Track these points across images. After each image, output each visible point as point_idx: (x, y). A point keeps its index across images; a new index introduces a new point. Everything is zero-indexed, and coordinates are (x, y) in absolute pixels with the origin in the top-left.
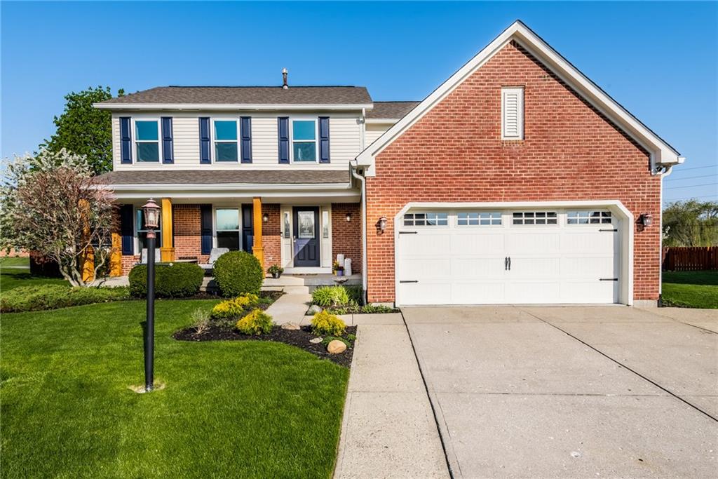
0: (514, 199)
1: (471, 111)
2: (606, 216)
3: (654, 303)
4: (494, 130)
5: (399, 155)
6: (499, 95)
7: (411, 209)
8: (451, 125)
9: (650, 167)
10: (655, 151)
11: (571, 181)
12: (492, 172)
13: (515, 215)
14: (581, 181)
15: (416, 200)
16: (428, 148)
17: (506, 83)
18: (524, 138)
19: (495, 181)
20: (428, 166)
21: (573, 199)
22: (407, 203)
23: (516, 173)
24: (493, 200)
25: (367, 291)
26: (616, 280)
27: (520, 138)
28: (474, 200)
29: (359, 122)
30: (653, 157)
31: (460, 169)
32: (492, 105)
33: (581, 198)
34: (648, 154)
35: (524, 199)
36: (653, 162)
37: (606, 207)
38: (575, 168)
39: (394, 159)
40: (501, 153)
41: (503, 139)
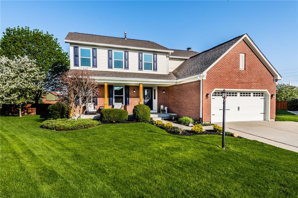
0: (242, 89)
1: (232, 60)
2: (262, 94)
3: (274, 120)
4: (238, 66)
5: (212, 73)
6: (239, 55)
7: (216, 91)
8: (227, 64)
9: (274, 80)
10: (275, 76)
11: (256, 84)
12: (237, 80)
13: (241, 93)
14: (258, 84)
15: (217, 88)
16: (221, 71)
17: (241, 52)
18: (245, 70)
19: (238, 83)
20: (220, 77)
21: (256, 89)
22: (215, 89)
23: (243, 80)
24: (237, 88)
25: (202, 118)
26: (264, 113)
27: (244, 69)
28: (232, 88)
29: (167, 57)
30: (275, 77)
31: (229, 78)
32: (238, 58)
33: (258, 89)
34: (273, 76)
35: (245, 89)
36: (275, 79)
37: (262, 92)
38: (257, 79)
39: (211, 74)
40: (239, 73)
41: (240, 69)
